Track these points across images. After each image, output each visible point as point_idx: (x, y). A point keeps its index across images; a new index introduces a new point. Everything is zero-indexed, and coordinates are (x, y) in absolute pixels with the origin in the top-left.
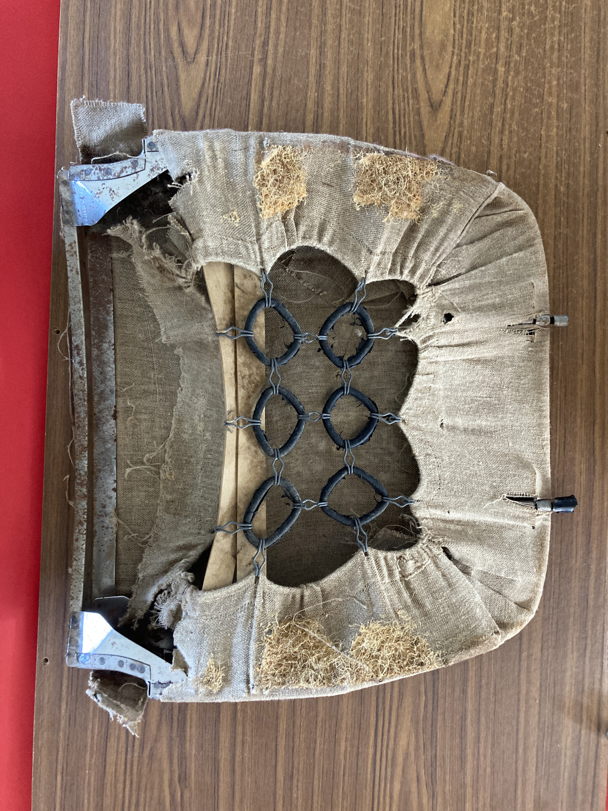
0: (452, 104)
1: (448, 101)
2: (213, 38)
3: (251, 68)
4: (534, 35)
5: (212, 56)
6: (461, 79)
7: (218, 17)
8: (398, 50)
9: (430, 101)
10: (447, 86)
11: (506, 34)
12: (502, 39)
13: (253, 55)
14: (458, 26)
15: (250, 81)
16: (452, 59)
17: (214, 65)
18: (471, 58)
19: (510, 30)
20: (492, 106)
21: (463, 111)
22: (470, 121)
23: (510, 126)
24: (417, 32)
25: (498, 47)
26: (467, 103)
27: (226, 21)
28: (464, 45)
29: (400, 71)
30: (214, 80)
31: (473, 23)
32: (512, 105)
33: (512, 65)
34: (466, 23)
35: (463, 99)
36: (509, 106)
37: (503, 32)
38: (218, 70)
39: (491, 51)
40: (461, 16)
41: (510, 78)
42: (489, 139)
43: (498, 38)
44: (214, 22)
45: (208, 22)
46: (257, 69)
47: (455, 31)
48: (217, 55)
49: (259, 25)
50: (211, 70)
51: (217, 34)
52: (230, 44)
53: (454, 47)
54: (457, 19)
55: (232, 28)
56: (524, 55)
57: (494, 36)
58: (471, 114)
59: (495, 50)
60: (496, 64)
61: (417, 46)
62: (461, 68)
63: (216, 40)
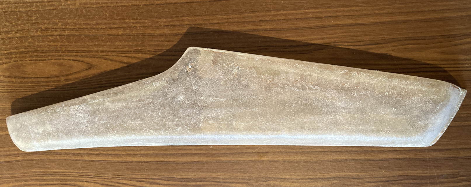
0: (88, 57)
1: (86, 60)
2: (75, 179)
3: (86, 161)
4: (47, 16)
5: (84, 180)
6: (74, 54)
7: (65, 178)
8: (66, 88)
9: (88, 69)
10: (79, 61)
11: (49, 31)
12: (52, 33)
13: (80, 160)
14: (50, 58)
15: (92, 161)
16: (66, 59)
17: (88, 179)
18: (64, 49)
19: (47, 29)
20: (85, 36)
21: (90, 51)
22: (94, 47)
23: (94, 25)
24: (55, 79)
25: (56, 36)
26: (86, 49)
27: (67, 174)
28: (58, 54)
29: (76, 86)
30: (94, 178)
31: (47, 50)
32: (83, 25)
33: (64, 27)
34: (47, 54)
35: (84, 52)
36: (84, 26)
37: (49, 34)
38: (89, 176)
39: (59, 39)
40: (44, 56)
41: (70, 27)
42: (102, 36)
43: (52, 36)
44: (68, 179)
45: (68, 182)
46: (86, 158)
47: (52, 59)
48: (83, 177)
49: (65, 158)
50: (90, 180)
51: (73, 178)
52: (76, 171)
53: (60, 59)
54: (46, 59)
55: (69, 171)
56: (58, 21)
57: (51, 38)
58: (91, 47)
59: (58, 37)
60: (65, 36)
61: (62, 78)
62: (69, 54)
63: (76, 178)
